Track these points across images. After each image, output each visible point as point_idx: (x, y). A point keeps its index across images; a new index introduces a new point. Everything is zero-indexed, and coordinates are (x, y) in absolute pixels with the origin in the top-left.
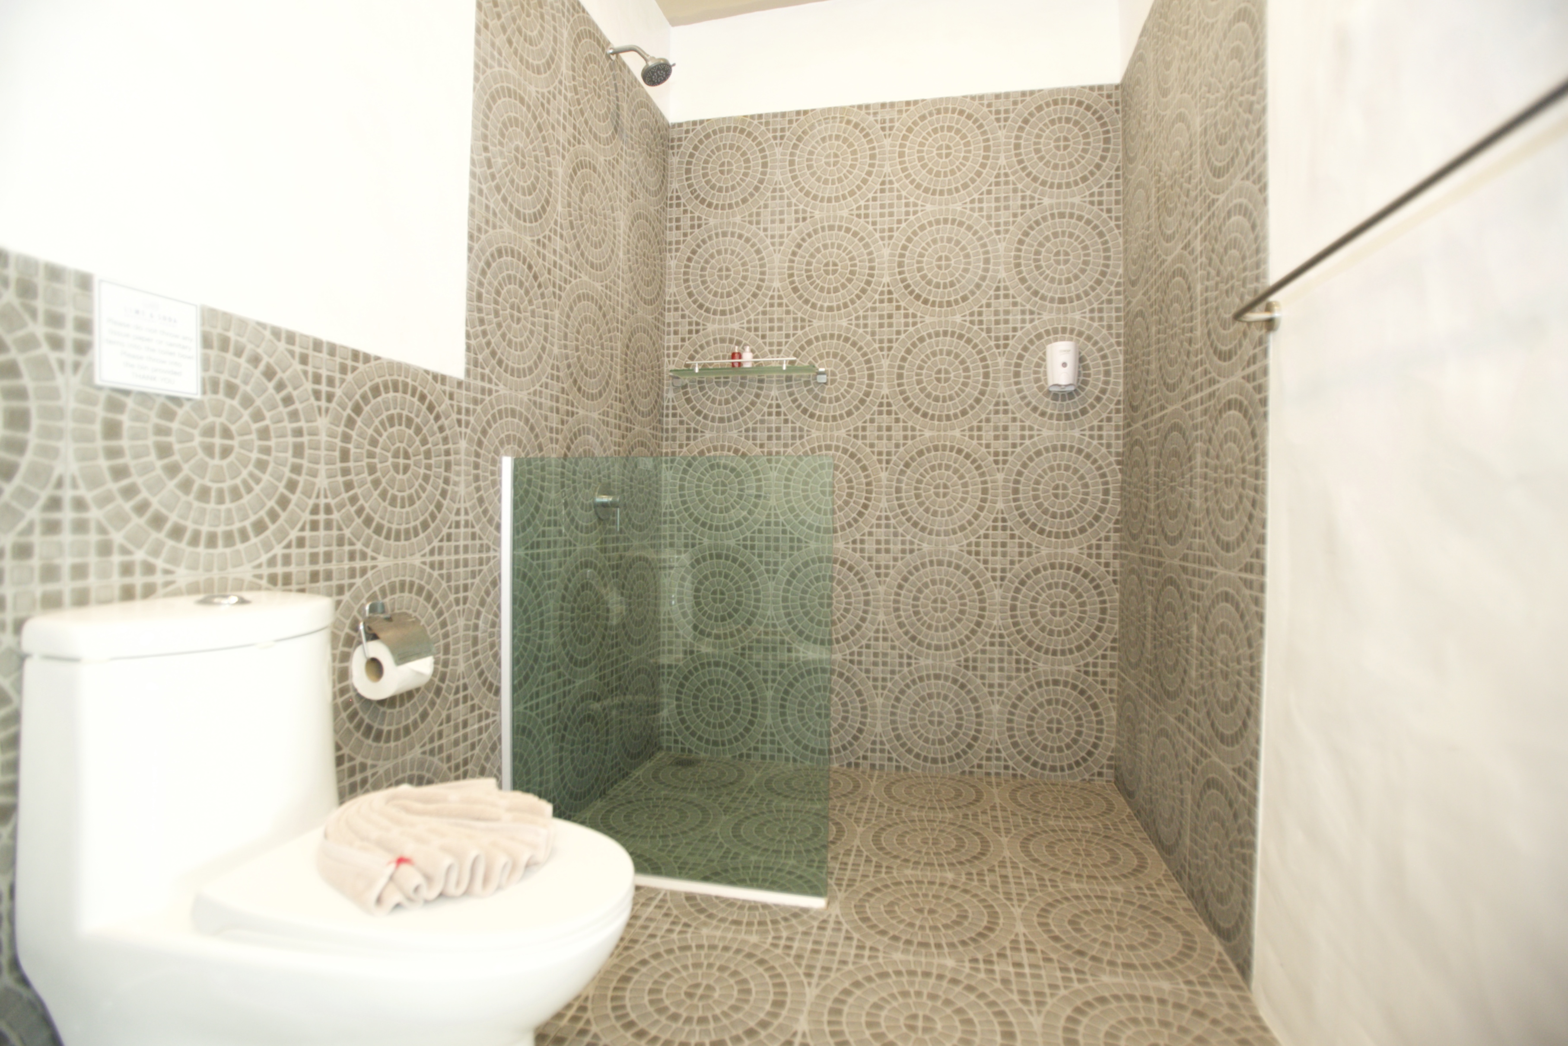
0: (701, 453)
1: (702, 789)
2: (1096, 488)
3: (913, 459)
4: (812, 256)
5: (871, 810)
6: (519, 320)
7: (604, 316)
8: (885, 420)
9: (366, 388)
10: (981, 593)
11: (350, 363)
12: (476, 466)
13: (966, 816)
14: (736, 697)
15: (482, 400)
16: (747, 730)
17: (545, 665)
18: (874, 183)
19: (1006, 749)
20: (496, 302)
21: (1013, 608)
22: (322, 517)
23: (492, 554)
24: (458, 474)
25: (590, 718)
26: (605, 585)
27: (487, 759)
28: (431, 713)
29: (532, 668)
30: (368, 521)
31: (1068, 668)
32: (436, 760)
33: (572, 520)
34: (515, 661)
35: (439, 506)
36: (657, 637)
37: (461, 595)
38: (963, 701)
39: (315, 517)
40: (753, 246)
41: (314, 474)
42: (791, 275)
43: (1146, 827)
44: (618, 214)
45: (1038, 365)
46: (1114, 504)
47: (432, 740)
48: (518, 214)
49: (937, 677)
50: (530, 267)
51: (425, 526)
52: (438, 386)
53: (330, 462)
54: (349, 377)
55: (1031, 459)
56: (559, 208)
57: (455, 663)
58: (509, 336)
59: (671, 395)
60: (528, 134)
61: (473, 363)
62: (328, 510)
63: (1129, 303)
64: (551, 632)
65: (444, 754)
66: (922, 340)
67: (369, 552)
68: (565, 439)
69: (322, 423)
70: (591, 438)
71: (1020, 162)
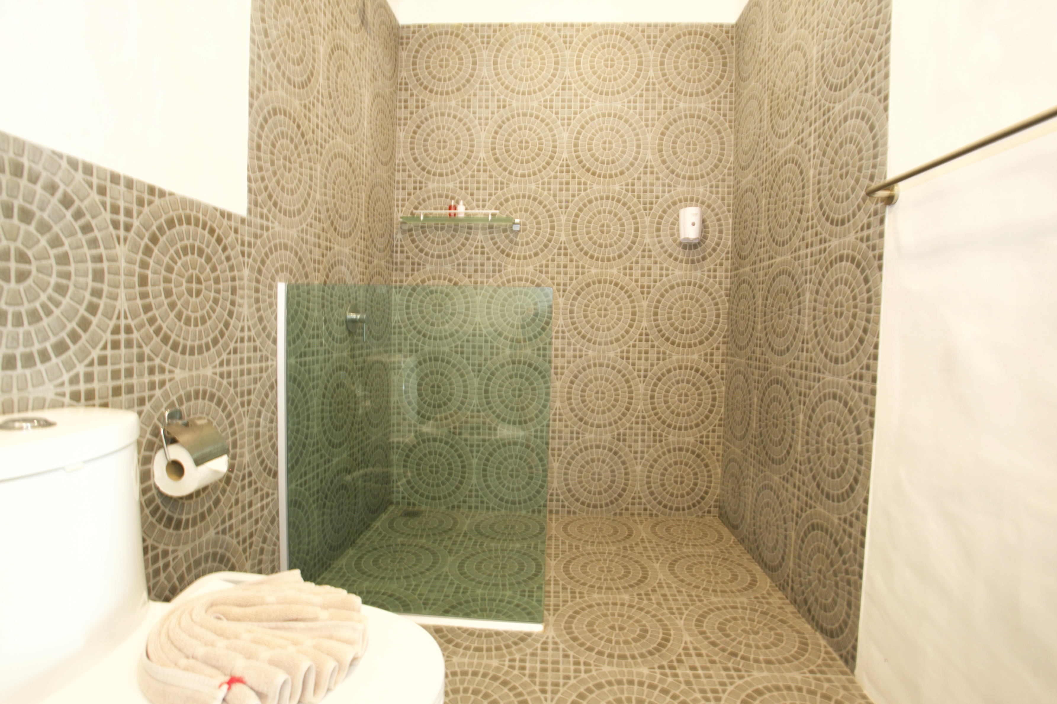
0: (423, 281)
1: (428, 535)
2: (711, 314)
3: (582, 289)
4: (510, 135)
5: (557, 547)
6: (290, 170)
7: (353, 172)
8: (563, 260)
9: (162, 220)
10: (630, 387)
11: (146, 196)
12: (257, 291)
13: (625, 548)
14: (450, 464)
15: (261, 236)
16: (458, 488)
17: (311, 449)
18: (558, 83)
19: (645, 497)
20: (272, 153)
21: (652, 397)
22: (122, 336)
23: (270, 363)
24: (242, 297)
25: (344, 487)
26: (354, 383)
27: (268, 530)
28: (223, 499)
29: (301, 453)
30: (166, 340)
31: (689, 439)
32: (227, 537)
33: (330, 333)
34: (289, 449)
35: (227, 325)
36: (389, 421)
37: (246, 398)
38: (616, 464)
39: (116, 337)
40: (465, 124)
41: (115, 297)
42: (494, 149)
43: (750, 551)
44: (364, 91)
45: (673, 224)
46: (723, 324)
47: (223, 521)
48: (289, 81)
49: (598, 447)
50: (299, 127)
51: (215, 342)
52: (225, 221)
53: (129, 286)
54: (146, 209)
55: (667, 291)
56: (321, 80)
57: (242, 456)
58: (282, 182)
59: (399, 236)
60: (297, 14)
61: (254, 203)
62: (128, 330)
63: (739, 182)
64: (315, 423)
65: (234, 532)
66: (590, 202)
67: (167, 366)
68: (325, 269)
69: (121, 250)
70: (344, 269)
71: (664, 75)
